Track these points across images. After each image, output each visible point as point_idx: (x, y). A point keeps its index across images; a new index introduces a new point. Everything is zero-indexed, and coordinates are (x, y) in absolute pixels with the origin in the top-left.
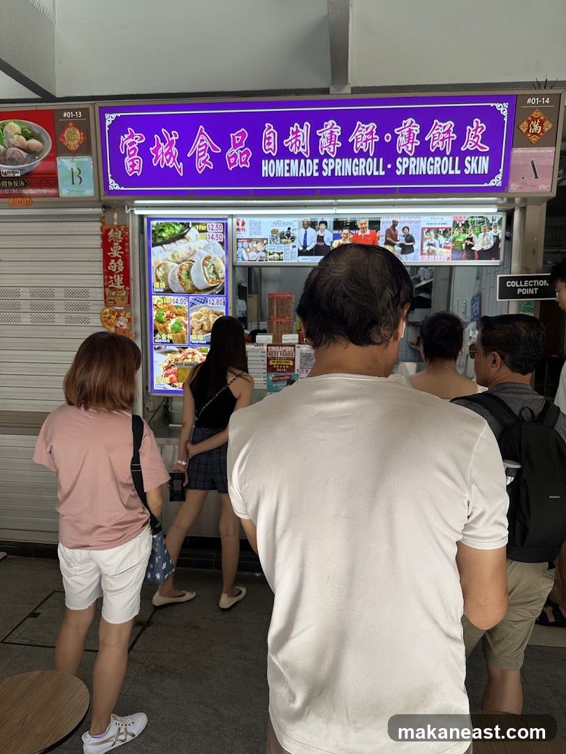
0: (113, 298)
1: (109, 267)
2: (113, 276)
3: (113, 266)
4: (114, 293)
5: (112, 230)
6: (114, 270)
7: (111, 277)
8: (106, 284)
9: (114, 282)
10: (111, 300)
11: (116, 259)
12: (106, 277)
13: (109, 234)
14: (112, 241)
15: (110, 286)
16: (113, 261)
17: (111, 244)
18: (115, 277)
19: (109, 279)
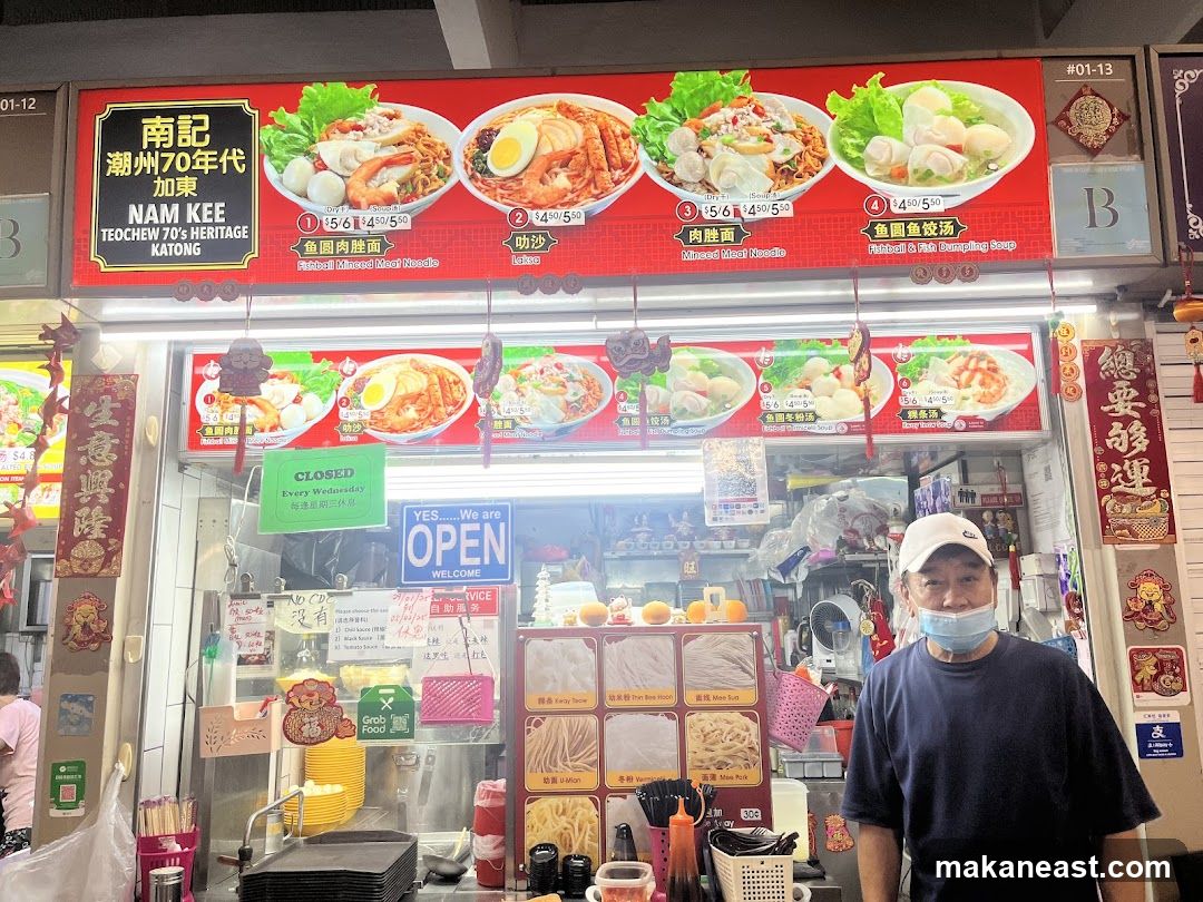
0: (1127, 522)
1: (1109, 443)
2: (1122, 465)
3: (1117, 438)
4: (1127, 509)
5: (1107, 351)
6: (1123, 449)
7: (1116, 467)
8: (1104, 484)
9: (1125, 478)
10: (1122, 527)
11: (1126, 421)
12: (1102, 467)
13: (1100, 360)
14: (1111, 379)
15: (1115, 489)
16: (1117, 426)
17: (1109, 385)
18: (1126, 467)
19: (1109, 474)
